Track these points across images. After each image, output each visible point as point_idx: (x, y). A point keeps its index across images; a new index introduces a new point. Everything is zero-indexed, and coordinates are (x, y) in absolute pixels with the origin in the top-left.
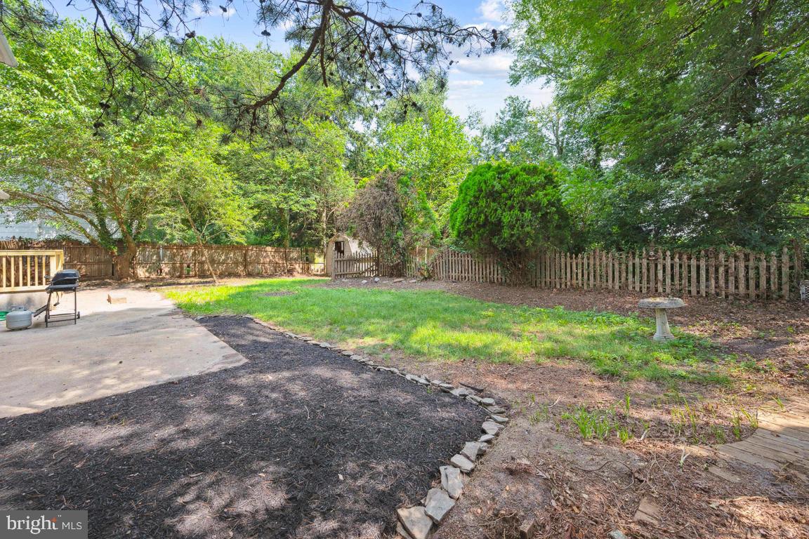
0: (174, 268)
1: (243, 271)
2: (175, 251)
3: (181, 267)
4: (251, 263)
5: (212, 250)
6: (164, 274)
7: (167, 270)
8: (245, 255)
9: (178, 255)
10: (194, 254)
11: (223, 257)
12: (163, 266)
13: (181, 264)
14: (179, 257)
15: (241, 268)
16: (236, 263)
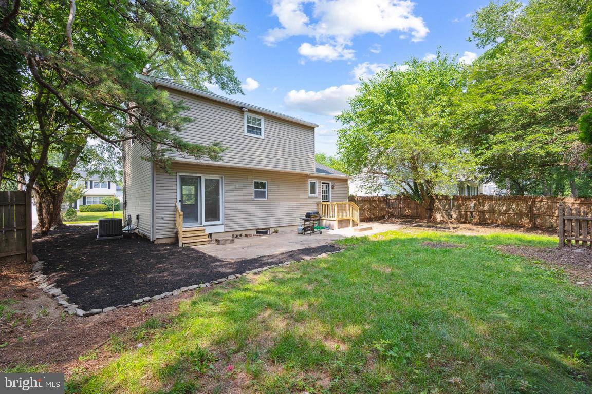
0: (460, 215)
1: (527, 223)
2: (461, 202)
3: (466, 215)
4: (539, 216)
5: (493, 201)
6: (453, 219)
7: (455, 216)
8: (531, 207)
9: (463, 205)
10: (475, 205)
11: (504, 208)
12: (452, 213)
13: (466, 212)
14: (464, 207)
15: (525, 220)
16: (520, 215)
